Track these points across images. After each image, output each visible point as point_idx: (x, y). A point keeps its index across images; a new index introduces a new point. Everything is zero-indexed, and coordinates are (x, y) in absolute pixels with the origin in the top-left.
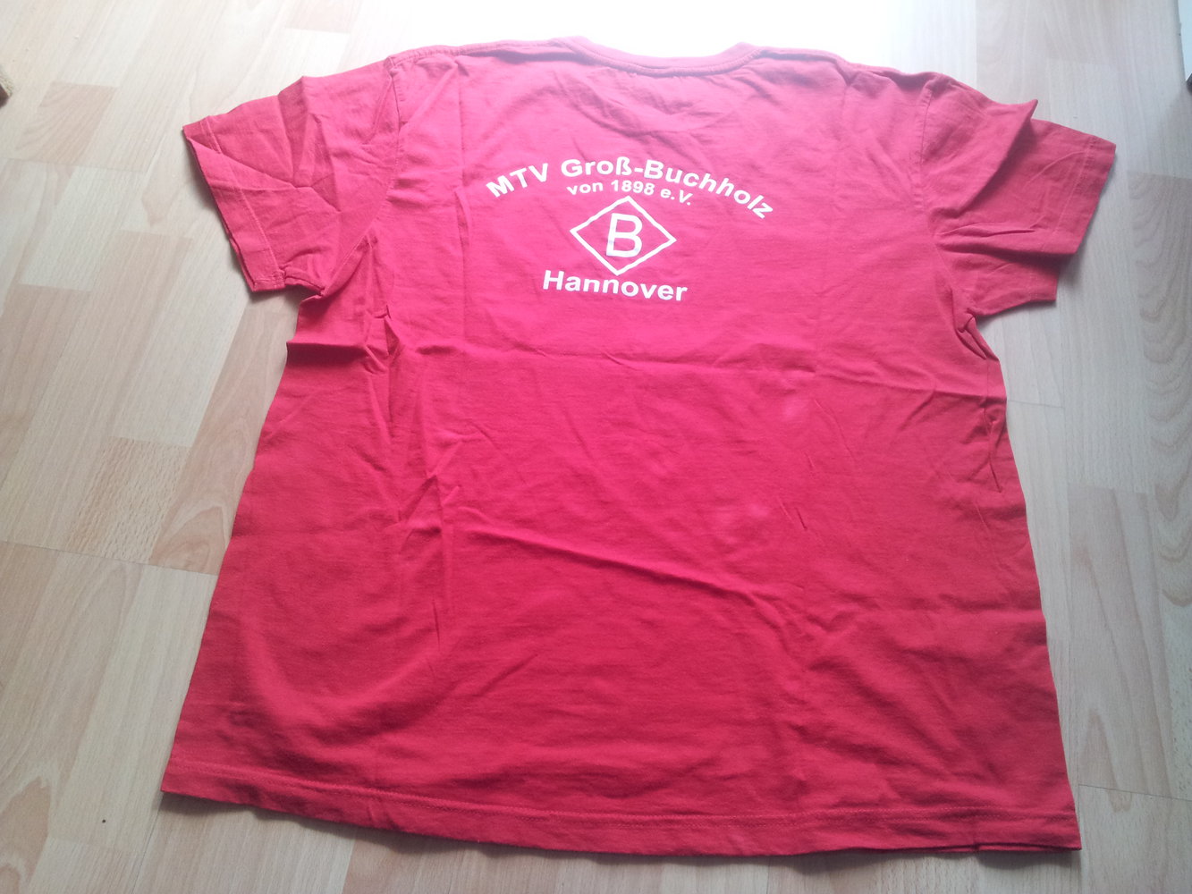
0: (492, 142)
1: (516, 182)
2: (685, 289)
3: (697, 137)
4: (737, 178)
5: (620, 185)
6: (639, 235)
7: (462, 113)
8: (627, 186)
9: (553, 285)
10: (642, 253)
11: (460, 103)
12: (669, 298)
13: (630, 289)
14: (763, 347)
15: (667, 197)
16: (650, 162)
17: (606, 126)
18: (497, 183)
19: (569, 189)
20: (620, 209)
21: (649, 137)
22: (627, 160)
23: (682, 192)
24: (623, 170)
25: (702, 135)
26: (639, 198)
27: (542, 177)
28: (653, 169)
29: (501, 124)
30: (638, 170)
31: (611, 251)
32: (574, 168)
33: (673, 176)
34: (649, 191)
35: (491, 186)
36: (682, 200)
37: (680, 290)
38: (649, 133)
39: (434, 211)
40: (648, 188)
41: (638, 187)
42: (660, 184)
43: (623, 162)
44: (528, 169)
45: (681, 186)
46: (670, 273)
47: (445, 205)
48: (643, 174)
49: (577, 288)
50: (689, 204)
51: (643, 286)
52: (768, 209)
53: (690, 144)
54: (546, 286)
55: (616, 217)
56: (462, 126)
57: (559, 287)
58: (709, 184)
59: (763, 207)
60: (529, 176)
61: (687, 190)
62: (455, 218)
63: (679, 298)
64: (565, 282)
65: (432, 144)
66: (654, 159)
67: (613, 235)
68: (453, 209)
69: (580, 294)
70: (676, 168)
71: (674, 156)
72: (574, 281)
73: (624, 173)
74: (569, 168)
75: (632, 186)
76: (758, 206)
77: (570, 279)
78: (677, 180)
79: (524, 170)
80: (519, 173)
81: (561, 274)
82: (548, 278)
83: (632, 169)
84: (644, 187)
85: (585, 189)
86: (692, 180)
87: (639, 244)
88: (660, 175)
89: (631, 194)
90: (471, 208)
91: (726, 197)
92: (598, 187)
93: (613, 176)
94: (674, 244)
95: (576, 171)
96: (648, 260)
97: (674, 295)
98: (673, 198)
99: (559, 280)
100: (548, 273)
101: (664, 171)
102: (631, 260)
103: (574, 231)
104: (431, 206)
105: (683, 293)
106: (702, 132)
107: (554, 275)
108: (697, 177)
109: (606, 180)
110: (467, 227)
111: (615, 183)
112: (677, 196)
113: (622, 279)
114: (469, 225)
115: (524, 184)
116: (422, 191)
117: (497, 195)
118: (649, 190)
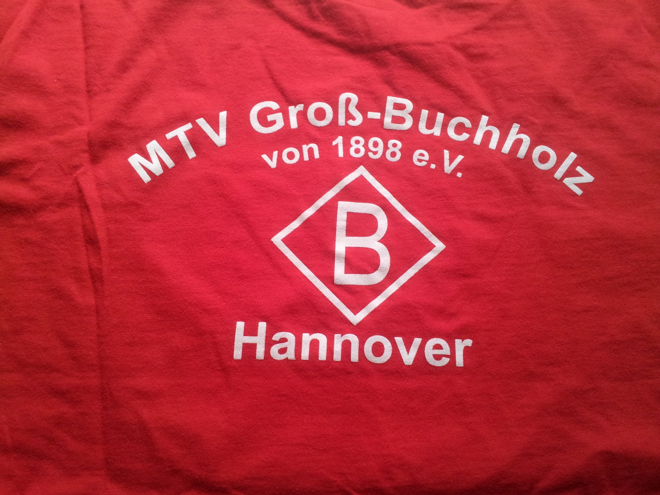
0: (133, 77)
1: (175, 150)
2: (469, 342)
3: (463, 49)
4: (533, 124)
5: (347, 146)
6: (382, 241)
7: (84, 25)
8: (357, 148)
9: (249, 349)
10: (392, 277)
11: (82, 7)
12: (445, 361)
13: (378, 349)
14: (609, 457)
15: (424, 164)
16: (391, 100)
17: (315, 35)
18: (147, 156)
19: (265, 157)
20: (349, 194)
21: (387, 55)
22: (354, 98)
23: (446, 153)
24: (349, 116)
25: (469, 46)
26: (379, 167)
27: (220, 139)
28: (398, 113)
29: (147, 42)
30: (374, 115)
31: (340, 272)
32: (270, 118)
33: (430, 124)
34: (393, 154)
35: (136, 160)
36: (448, 168)
37: (461, 345)
38: (387, 48)
39: (49, 217)
40: (391, 149)
41: (377, 148)
42: (412, 140)
43: (348, 101)
44: (195, 125)
45: (444, 141)
46: (441, 312)
47: (61, 205)
48: (381, 121)
49: (291, 355)
50: (459, 175)
51: (399, 340)
52: (587, 178)
53: (454, 64)
54: (238, 354)
55: (345, 208)
56: (87, 48)
57: (260, 354)
58: (488, 135)
59: (579, 175)
60: (197, 138)
61: (456, 148)
62: (79, 230)
63: (460, 361)
64: (269, 343)
65: (37, 89)
66: (398, 94)
67: (342, 243)
68: (75, 211)
69: (296, 365)
70: (434, 108)
71: (430, 86)
72: (284, 340)
73: (351, 123)
74: (262, 117)
75: (366, 146)
76: (571, 172)
77: (277, 337)
78: (437, 131)
79: (189, 126)
80: (180, 133)
81: (262, 326)
82: (240, 338)
83: (364, 114)
84: (386, 148)
85: (292, 156)
86: (460, 129)
87: (385, 260)
88: (408, 124)
89: (365, 161)
90: (105, 207)
91: (519, 159)
92: (311, 151)
93: (334, 129)
94: (442, 254)
95: (273, 123)
96: (403, 287)
97: (452, 356)
98: (433, 166)
99: (259, 340)
100: (240, 325)
101: (416, 115)
102: (376, 290)
103: (278, 239)
104: (40, 208)
105: (466, 350)
106: (471, 39)
107: (251, 331)
108: (468, 123)
109: (324, 136)
110: (99, 248)
111: (339, 141)
112: (440, 162)
113: (363, 331)
114: (103, 245)
115: (191, 154)
116: (24, 180)
117: (146, 178)
118: (394, 150)
